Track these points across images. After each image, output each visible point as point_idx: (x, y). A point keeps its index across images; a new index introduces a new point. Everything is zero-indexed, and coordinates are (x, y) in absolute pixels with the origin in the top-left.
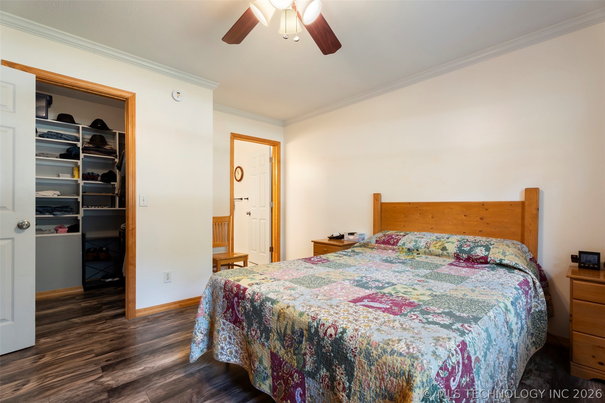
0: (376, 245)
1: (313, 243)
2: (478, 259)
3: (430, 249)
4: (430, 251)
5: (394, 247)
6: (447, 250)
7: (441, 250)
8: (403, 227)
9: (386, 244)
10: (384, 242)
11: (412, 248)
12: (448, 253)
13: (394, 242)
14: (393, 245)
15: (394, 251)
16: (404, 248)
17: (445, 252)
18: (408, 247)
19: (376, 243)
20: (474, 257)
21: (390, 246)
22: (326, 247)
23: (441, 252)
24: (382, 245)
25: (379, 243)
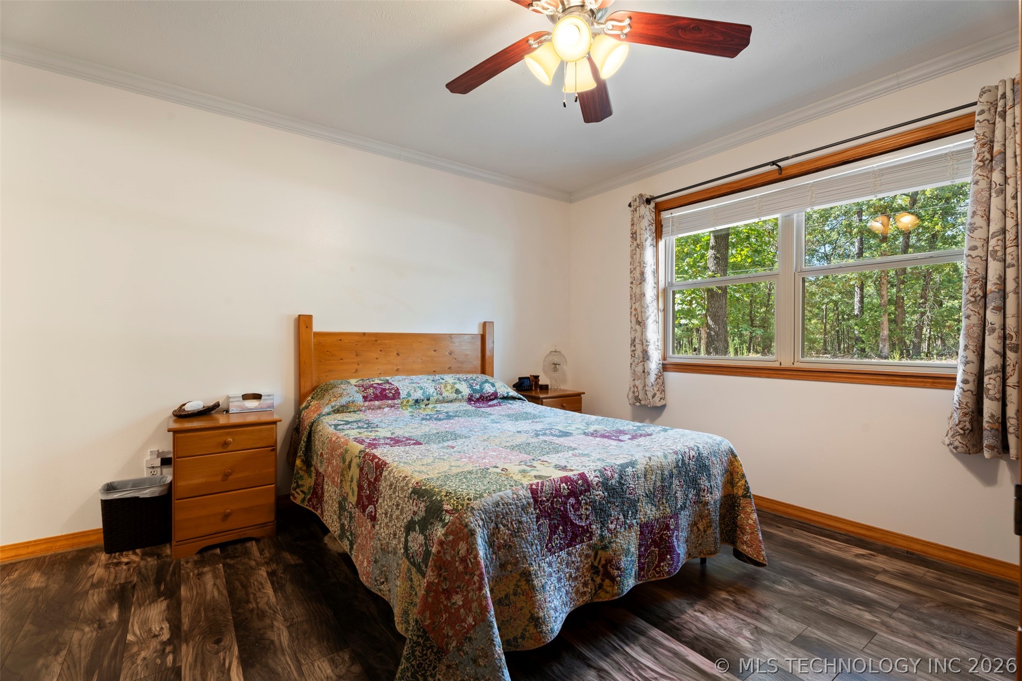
0: (367, 404)
1: (172, 433)
2: (489, 396)
3: (443, 395)
4: (444, 398)
5: (396, 401)
6: (461, 392)
7: (456, 393)
8: (355, 372)
9: (382, 400)
10: (376, 398)
11: (422, 397)
12: (462, 396)
13: (394, 395)
14: (394, 398)
15: (393, 408)
16: (411, 400)
17: (460, 396)
18: (415, 398)
19: (365, 401)
20: (487, 395)
21: (390, 402)
22: (228, 434)
23: (455, 396)
24: (377, 403)
25: (370, 400)
